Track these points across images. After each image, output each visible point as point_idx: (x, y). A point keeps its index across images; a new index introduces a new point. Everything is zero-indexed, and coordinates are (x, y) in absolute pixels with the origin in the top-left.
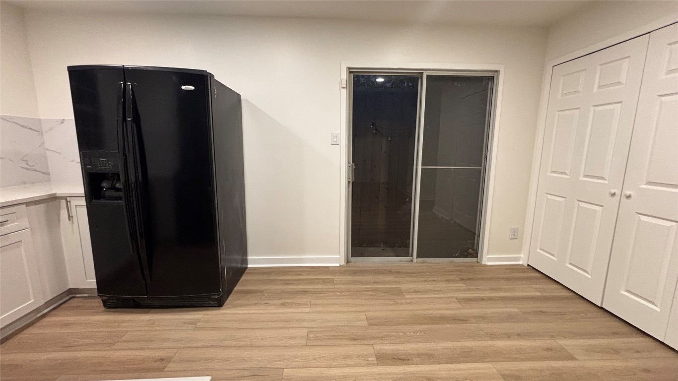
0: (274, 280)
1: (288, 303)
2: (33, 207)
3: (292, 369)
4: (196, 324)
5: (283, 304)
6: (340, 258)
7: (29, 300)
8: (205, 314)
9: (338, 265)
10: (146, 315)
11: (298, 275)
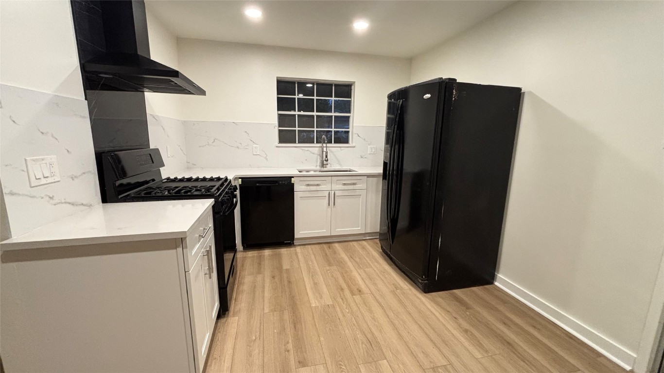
0: (497, 310)
1: (472, 334)
2: (371, 179)
3: (388, 366)
4: (397, 289)
5: (466, 331)
6: (635, 358)
7: (359, 227)
8: (410, 289)
9: (628, 368)
10: (388, 266)
11: (534, 327)
